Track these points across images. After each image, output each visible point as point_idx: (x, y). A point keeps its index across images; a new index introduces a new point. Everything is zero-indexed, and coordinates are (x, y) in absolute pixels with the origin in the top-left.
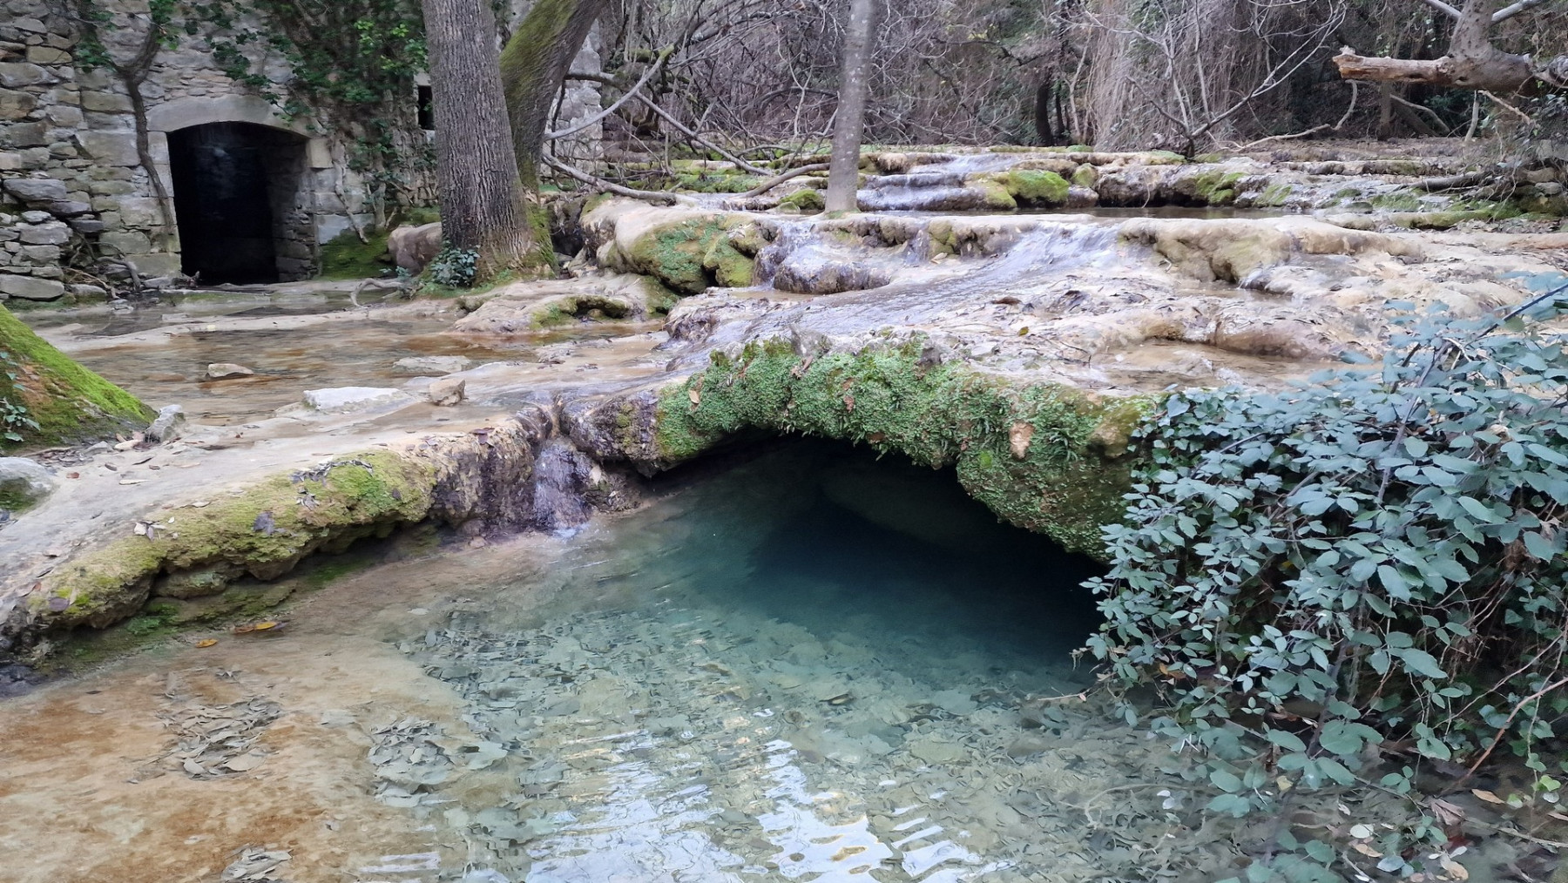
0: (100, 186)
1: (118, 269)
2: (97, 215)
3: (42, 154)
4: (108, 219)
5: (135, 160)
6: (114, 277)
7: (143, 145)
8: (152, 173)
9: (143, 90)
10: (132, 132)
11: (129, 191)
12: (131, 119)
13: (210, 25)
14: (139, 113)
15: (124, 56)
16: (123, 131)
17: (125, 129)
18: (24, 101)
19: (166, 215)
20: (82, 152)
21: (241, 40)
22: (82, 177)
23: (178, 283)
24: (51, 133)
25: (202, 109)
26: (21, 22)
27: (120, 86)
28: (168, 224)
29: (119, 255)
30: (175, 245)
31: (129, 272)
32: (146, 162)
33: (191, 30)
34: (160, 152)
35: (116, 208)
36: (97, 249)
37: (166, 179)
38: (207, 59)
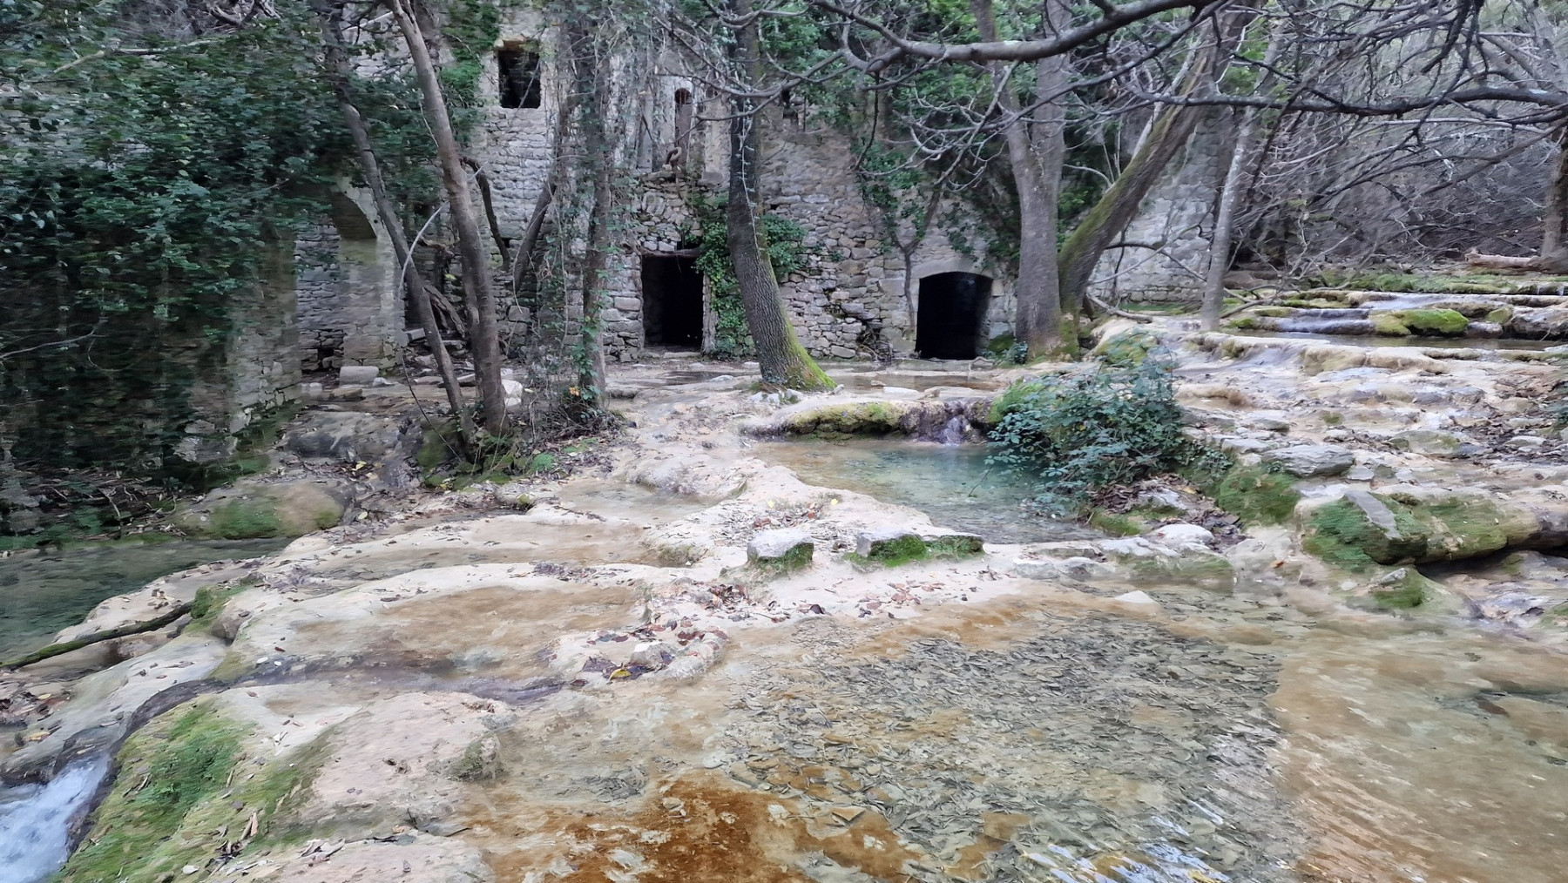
0: (884, 306)
1: (884, 347)
2: (881, 320)
3: (863, 290)
4: (885, 322)
5: (902, 293)
6: (883, 351)
7: (907, 286)
8: (909, 300)
9: (912, 258)
10: (904, 279)
11: (896, 308)
12: (904, 272)
13: (948, 223)
14: (908, 271)
15: (905, 242)
16: (900, 278)
17: (901, 278)
18: (860, 266)
19: (912, 321)
20: (880, 289)
21: (963, 229)
22: (877, 301)
23: (911, 356)
24: (869, 280)
25: (937, 266)
26: (864, 229)
27: (902, 257)
28: (912, 325)
29: (887, 340)
30: (914, 336)
31: (888, 349)
32: (907, 294)
33: (940, 226)
34: (915, 288)
35: (890, 317)
36: (878, 336)
37: (915, 303)
38: (945, 239)
